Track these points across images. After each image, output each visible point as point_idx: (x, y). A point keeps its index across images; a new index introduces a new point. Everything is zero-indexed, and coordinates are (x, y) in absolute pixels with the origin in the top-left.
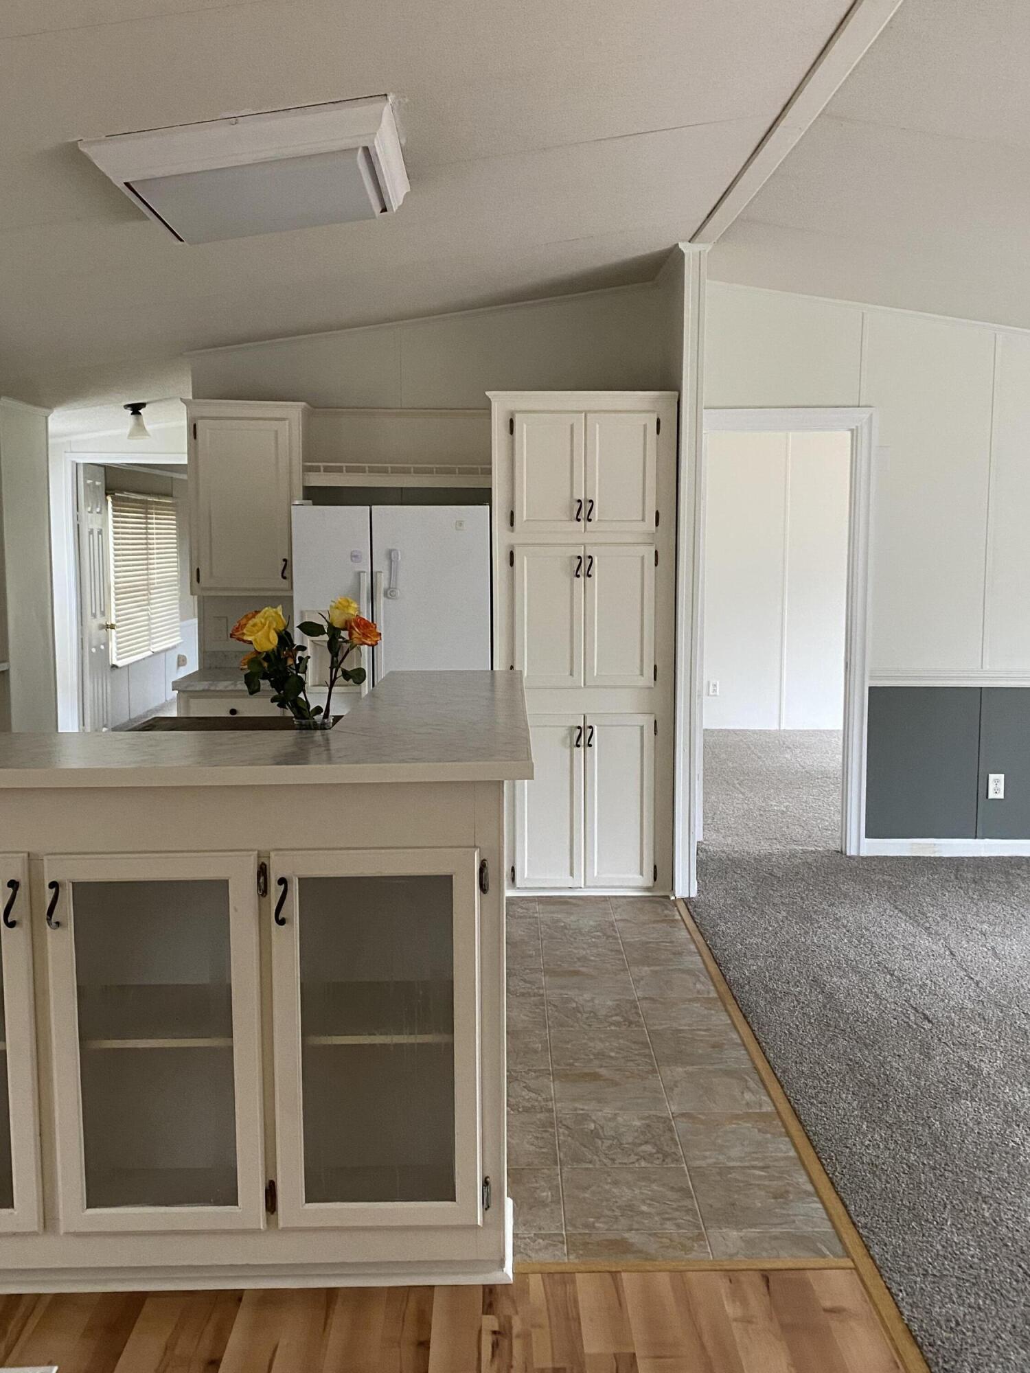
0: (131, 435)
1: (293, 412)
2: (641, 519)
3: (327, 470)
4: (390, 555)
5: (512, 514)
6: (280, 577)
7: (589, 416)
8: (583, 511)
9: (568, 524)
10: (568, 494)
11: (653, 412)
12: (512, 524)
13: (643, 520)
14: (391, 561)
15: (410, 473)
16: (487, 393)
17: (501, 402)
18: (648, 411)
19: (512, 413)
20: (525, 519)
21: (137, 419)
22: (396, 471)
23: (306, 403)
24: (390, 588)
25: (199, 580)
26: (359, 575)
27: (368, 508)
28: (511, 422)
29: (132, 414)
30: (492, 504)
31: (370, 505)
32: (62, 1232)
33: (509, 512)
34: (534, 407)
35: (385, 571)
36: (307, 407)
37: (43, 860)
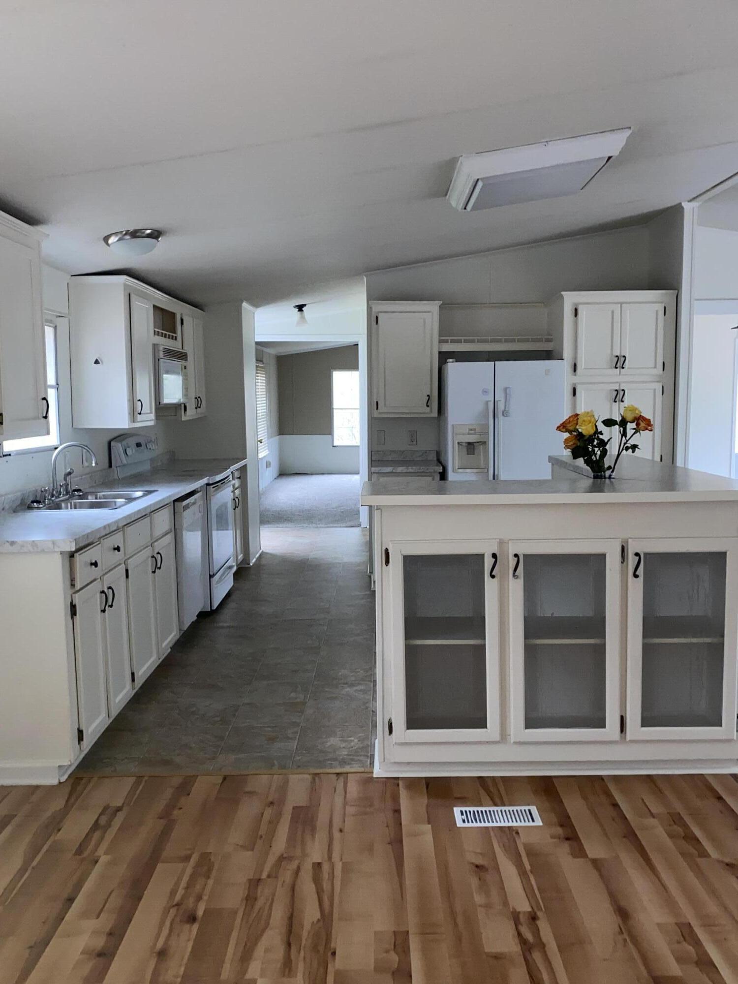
1: (433, 307)
2: (653, 366)
3: (452, 341)
4: (505, 390)
5: (575, 365)
6: (425, 405)
7: (623, 305)
8: (619, 362)
9: (611, 370)
10: (609, 351)
11: (662, 303)
12: (575, 370)
13: (655, 367)
14: (506, 394)
15: (502, 342)
16: (562, 293)
17: (570, 298)
18: (659, 303)
19: (577, 304)
20: (583, 367)
21: (301, 313)
22: (493, 341)
23: (441, 302)
24: (505, 410)
25: (377, 408)
26: (487, 403)
27: (493, 363)
28: (576, 310)
29: (298, 311)
30: (563, 359)
31: (495, 361)
32: (512, 741)
33: (573, 364)
34: (590, 301)
35: (503, 400)
36: (442, 304)
37: (508, 543)
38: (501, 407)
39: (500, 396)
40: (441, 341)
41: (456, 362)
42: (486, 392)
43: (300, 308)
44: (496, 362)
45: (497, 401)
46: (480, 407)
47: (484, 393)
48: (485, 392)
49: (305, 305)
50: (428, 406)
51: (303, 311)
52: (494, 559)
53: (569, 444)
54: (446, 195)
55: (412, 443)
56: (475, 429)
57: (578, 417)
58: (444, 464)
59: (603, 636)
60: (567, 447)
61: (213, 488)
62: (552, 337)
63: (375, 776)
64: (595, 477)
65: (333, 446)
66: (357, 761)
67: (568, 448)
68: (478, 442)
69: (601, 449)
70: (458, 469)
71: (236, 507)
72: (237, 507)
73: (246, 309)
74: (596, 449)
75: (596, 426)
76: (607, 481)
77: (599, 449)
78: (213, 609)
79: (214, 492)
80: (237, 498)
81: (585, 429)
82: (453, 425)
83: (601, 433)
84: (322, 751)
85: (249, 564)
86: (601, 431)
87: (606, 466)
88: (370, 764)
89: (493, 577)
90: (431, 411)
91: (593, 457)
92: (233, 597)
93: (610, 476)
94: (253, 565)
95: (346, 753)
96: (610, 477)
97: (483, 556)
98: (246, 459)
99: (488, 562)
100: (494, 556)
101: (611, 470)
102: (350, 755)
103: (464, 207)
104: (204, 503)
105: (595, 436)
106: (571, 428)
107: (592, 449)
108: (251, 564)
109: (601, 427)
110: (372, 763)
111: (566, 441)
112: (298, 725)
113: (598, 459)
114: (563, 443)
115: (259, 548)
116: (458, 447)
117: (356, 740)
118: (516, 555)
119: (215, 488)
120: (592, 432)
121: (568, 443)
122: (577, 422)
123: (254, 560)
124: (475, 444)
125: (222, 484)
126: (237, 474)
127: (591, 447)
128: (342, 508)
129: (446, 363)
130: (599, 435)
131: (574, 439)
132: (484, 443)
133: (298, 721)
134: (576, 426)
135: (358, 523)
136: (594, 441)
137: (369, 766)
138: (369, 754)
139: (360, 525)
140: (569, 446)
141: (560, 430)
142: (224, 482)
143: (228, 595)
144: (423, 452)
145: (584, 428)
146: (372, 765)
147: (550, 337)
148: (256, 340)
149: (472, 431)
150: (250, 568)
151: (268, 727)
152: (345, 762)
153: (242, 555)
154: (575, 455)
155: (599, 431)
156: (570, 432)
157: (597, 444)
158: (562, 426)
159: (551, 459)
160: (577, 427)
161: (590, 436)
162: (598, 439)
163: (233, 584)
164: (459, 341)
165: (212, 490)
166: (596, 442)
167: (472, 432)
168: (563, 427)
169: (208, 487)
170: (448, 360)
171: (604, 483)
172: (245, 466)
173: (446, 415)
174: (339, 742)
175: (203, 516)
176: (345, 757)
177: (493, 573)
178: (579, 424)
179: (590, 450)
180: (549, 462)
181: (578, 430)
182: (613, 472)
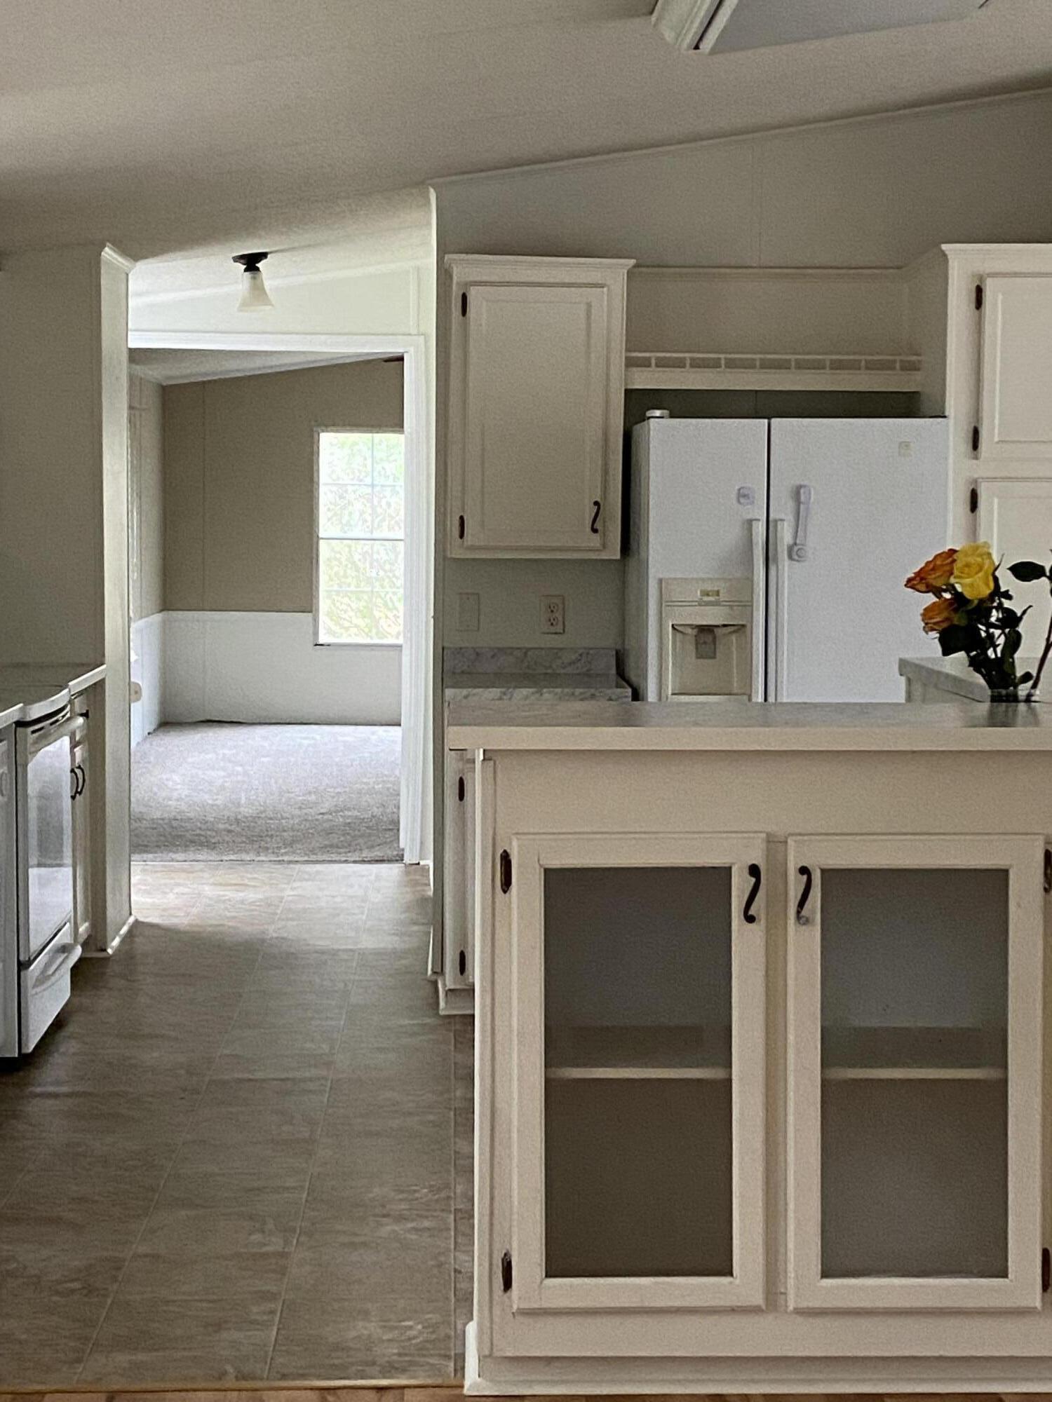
0: (245, 305)
1: (613, 274)
3: (662, 363)
4: (797, 494)
5: (976, 433)
6: (588, 529)
12: (975, 446)
14: (798, 502)
17: (963, 261)
19: (981, 277)
20: (997, 439)
21: (254, 278)
22: (766, 365)
23: (632, 262)
24: (795, 544)
25: (462, 535)
26: (750, 523)
27: (766, 421)
28: (979, 291)
29: (246, 270)
30: (945, 417)
31: (769, 418)
32: (791, 1308)
33: (971, 429)
34: (1017, 268)
35: (790, 518)
36: (635, 266)
37: (786, 842)
38: (785, 535)
39: (783, 510)
40: (630, 363)
41: (672, 416)
42: (745, 496)
43: (252, 262)
44: (773, 420)
45: (776, 521)
46: (731, 535)
47: (742, 500)
48: (743, 495)
49: (263, 256)
50: (595, 531)
51: (258, 269)
52: (753, 880)
53: (935, 620)
54: (652, 12)
55: (553, 629)
56: (718, 593)
57: (955, 556)
58: (635, 685)
59: (1002, 1063)
60: (928, 628)
61: (33, 732)
62: (919, 358)
63: (466, 1391)
64: (995, 699)
65: (316, 645)
66: (422, 1366)
67: (932, 630)
68: (725, 626)
69: (1007, 630)
70: (673, 694)
71: (77, 792)
72: (80, 793)
73: (109, 263)
74: (997, 632)
75: (996, 580)
76: (1022, 707)
77: (1003, 632)
78: (25, 1051)
79: (36, 742)
80: (79, 767)
81: (972, 586)
82: (660, 581)
83: (1007, 596)
84: (337, 1347)
85: (105, 950)
86: (1007, 591)
87: (1019, 673)
88: (455, 1370)
89: (750, 919)
90: (604, 546)
91: (990, 653)
92: (71, 1029)
93: (1029, 696)
94: (114, 954)
95: (395, 1351)
96: (1028, 700)
97: (728, 870)
98: (102, 664)
99: (740, 885)
100: (754, 870)
101: (1030, 683)
102: (406, 1355)
103: (694, 45)
104: (10, 772)
105: (993, 601)
106: (939, 583)
107: (987, 631)
108: (110, 951)
109: (1008, 582)
110: (460, 1369)
111: (927, 613)
112: (273, 1297)
113: (999, 655)
114: (920, 618)
115: (126, 912)
116: (673, 634)
117: (420, 1327)
118: (804, 870)
119: (37, 735)
120: (986, 591)
121: (931, 618)
122: (952, 569)
123: (116, 942)
124: (719, 632)
125: (52, 724)
126: (79, 706)
127: (984, 628)
128: (347, 813)
129: (644, 419)
130: (1003, 600)
131: (946, 609)
132: (741, 628)
133: (274, 1289)
134: (949, 577)
135: (395, 853)
136: (990, 616)
137: (453, 1375)
138: (453, 1353)
139: (400, 858)
140: (935, 624)
141: (913, 587)
142: (57, 721)
143: (59, 1024)
144: (580, 651)
145: (968, 581)
146: (459, 1375)
147: (914, 358)
148: (132, 345)
149: (710, 597)
150: (107, 959)
151: (201, 1301)
152: (393, 1367)
153: (87, 924)
154: (948, 648)
155: (1003, 590)
156: (937, 592)
157: (998, 620)
158: (918, 579)
159: (904, 666)
160: (952, 580)
161: (981, 601)
162: (1000, 607)
163: (68, 995)
164: (680, 364)
165: (32, 738)
166: (995, 616)
167: (711, 599)
168: (919, 581)
169: (19, 730)
170: (649, 414)
171: (1015, 711)
172: (99, 686)
173: (643, 554)
174: (379, 1331)
175: (7, 804)
176: (395, 1358)
177: (751, 912)
178: (956, 572)
179: (983, 634)
180: (901, 675)
181: (954, 588)
182: (1034, 686)
